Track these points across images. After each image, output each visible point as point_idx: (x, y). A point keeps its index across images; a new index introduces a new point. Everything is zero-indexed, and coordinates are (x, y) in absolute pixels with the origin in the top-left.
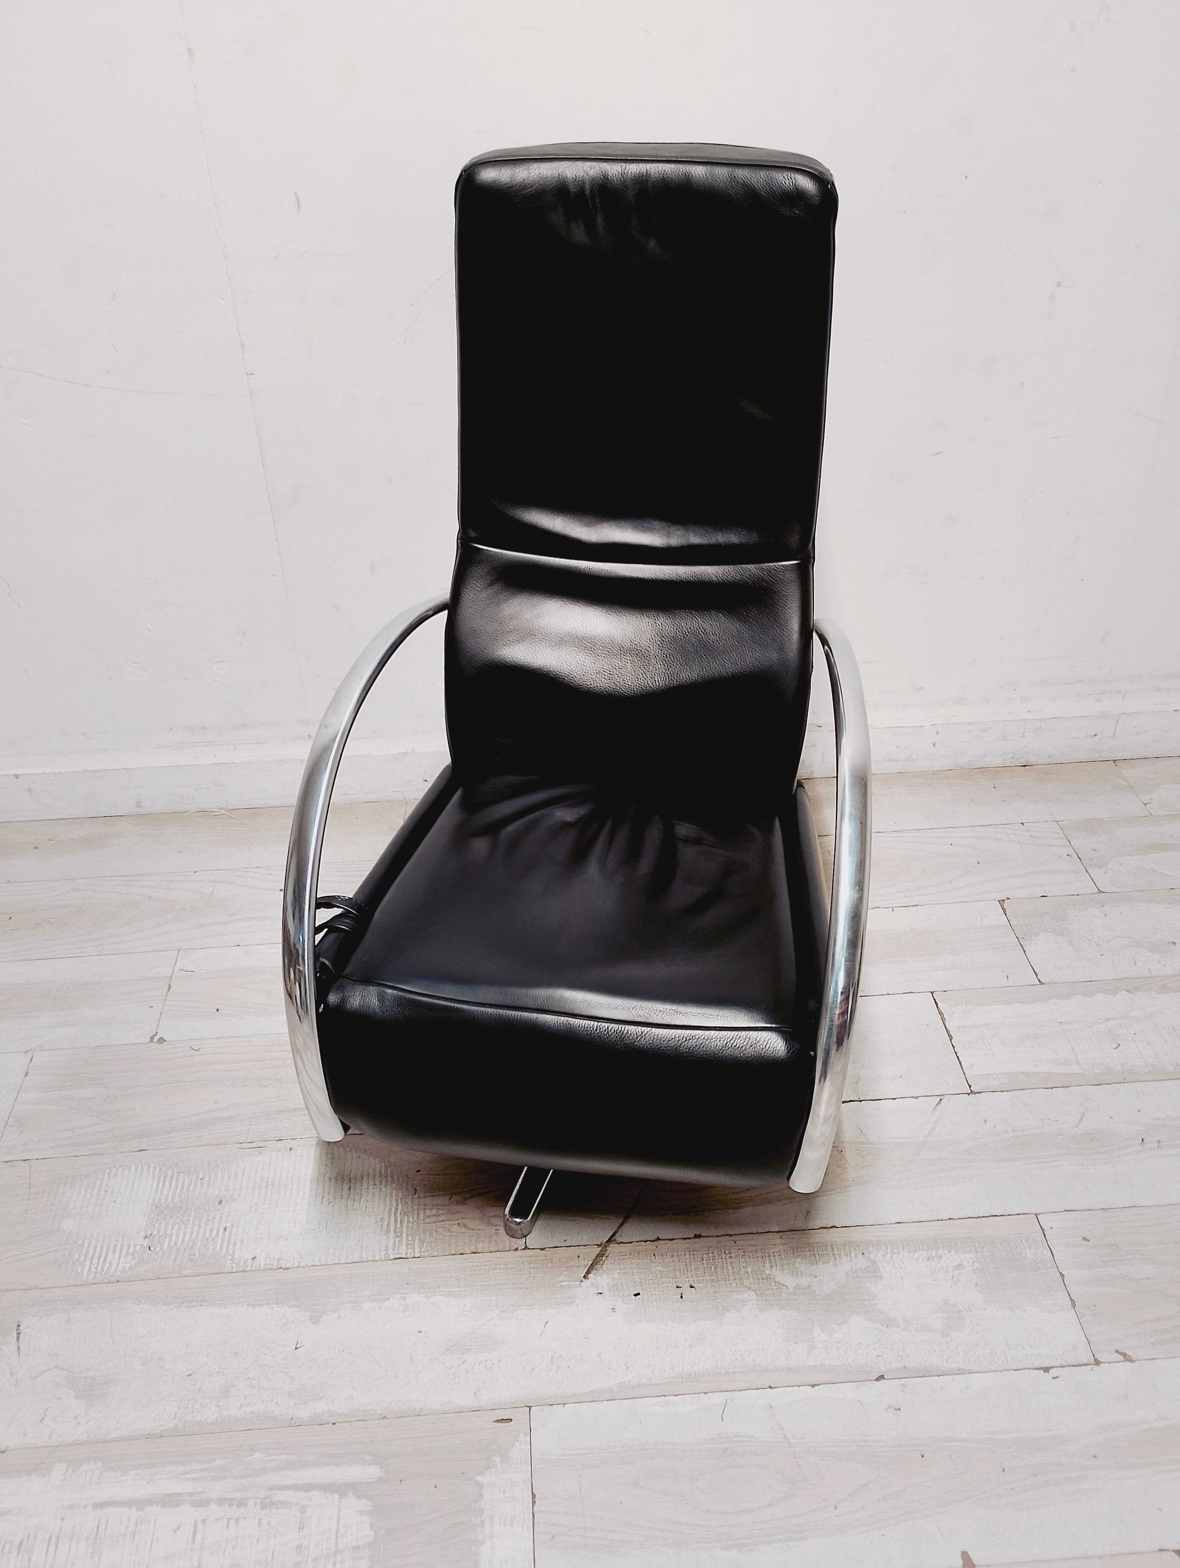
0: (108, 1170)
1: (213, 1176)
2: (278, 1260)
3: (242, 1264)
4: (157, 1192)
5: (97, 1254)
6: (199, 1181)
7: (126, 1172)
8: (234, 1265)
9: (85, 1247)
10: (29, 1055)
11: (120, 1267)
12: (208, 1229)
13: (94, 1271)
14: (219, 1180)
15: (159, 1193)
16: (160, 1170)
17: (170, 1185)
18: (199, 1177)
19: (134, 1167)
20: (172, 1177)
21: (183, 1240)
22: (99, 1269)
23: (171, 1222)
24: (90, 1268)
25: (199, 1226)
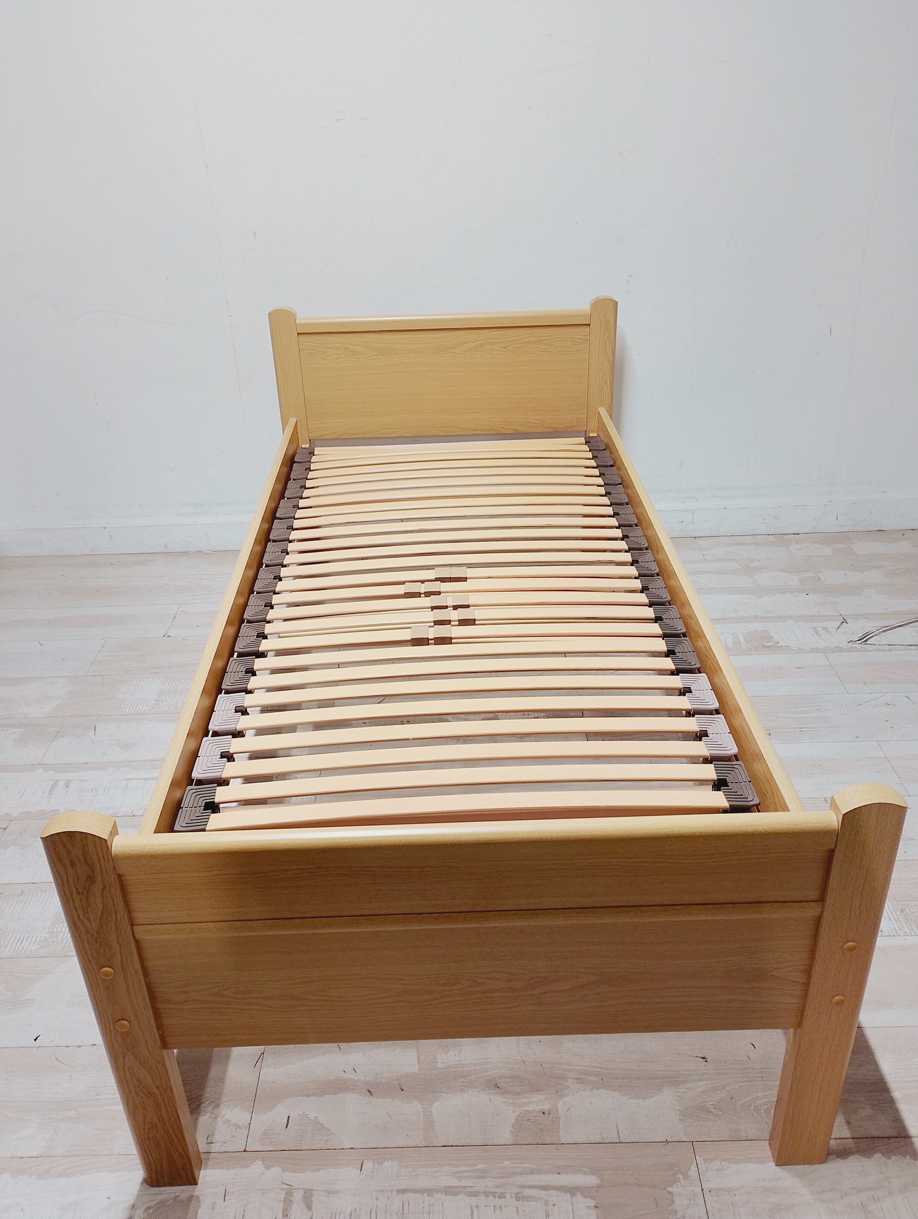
0: (140, 679)
4: (162, 686)
5: (133, 705)
9: (127, 703)
10: (104, 640)
11: (143, 710)
13: (132, 710)
16: (164, 680)
17: (168, 685)
19: (152, 678)
20: (170, 682)
22: (134, 710)
23: (168, 696)
24: (130, 709)
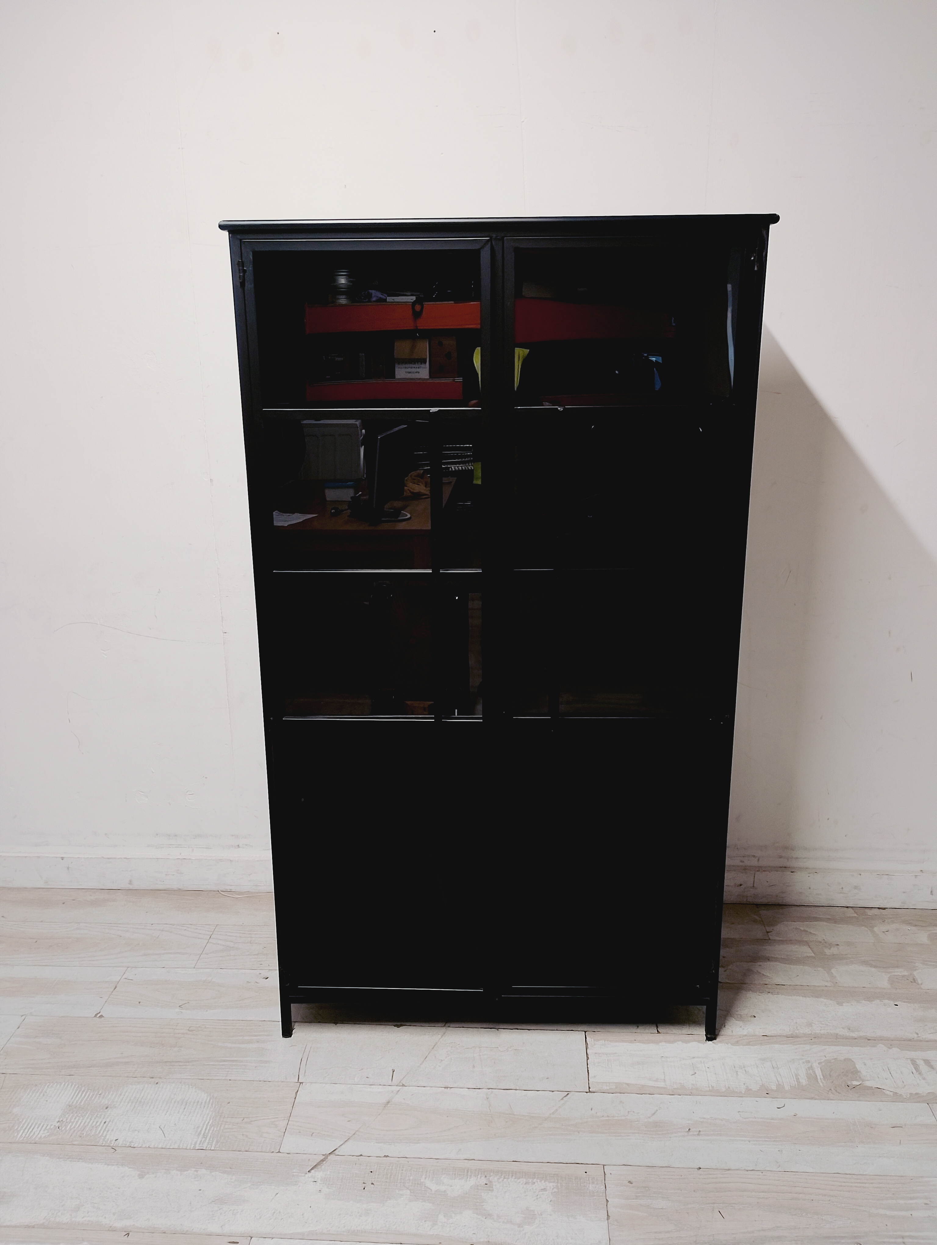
0: (48, 1084)
1: (107, 1093)
2: (130, 1142)
3: (109, 1142)
5: (28, 1127)
6: (98, 1095)
7: (58, 1086)
8: (104, 1142)
9: (23, 1123)
10: (23, 1017)
11: (39, 1135)
12: (96, 1121)
13: (24, 1136)
14: (110, 1096)
15: (73, 1099)
16: (78, 1087)
17: (81, 1095)
18: (99, 1093)
19: (63, 1084)
20: (83, 1091)
21: (79, 1126)
22: (27, 1136)
23: (76, 1115)
24: (22, 1134)
25: (91, 1119)
